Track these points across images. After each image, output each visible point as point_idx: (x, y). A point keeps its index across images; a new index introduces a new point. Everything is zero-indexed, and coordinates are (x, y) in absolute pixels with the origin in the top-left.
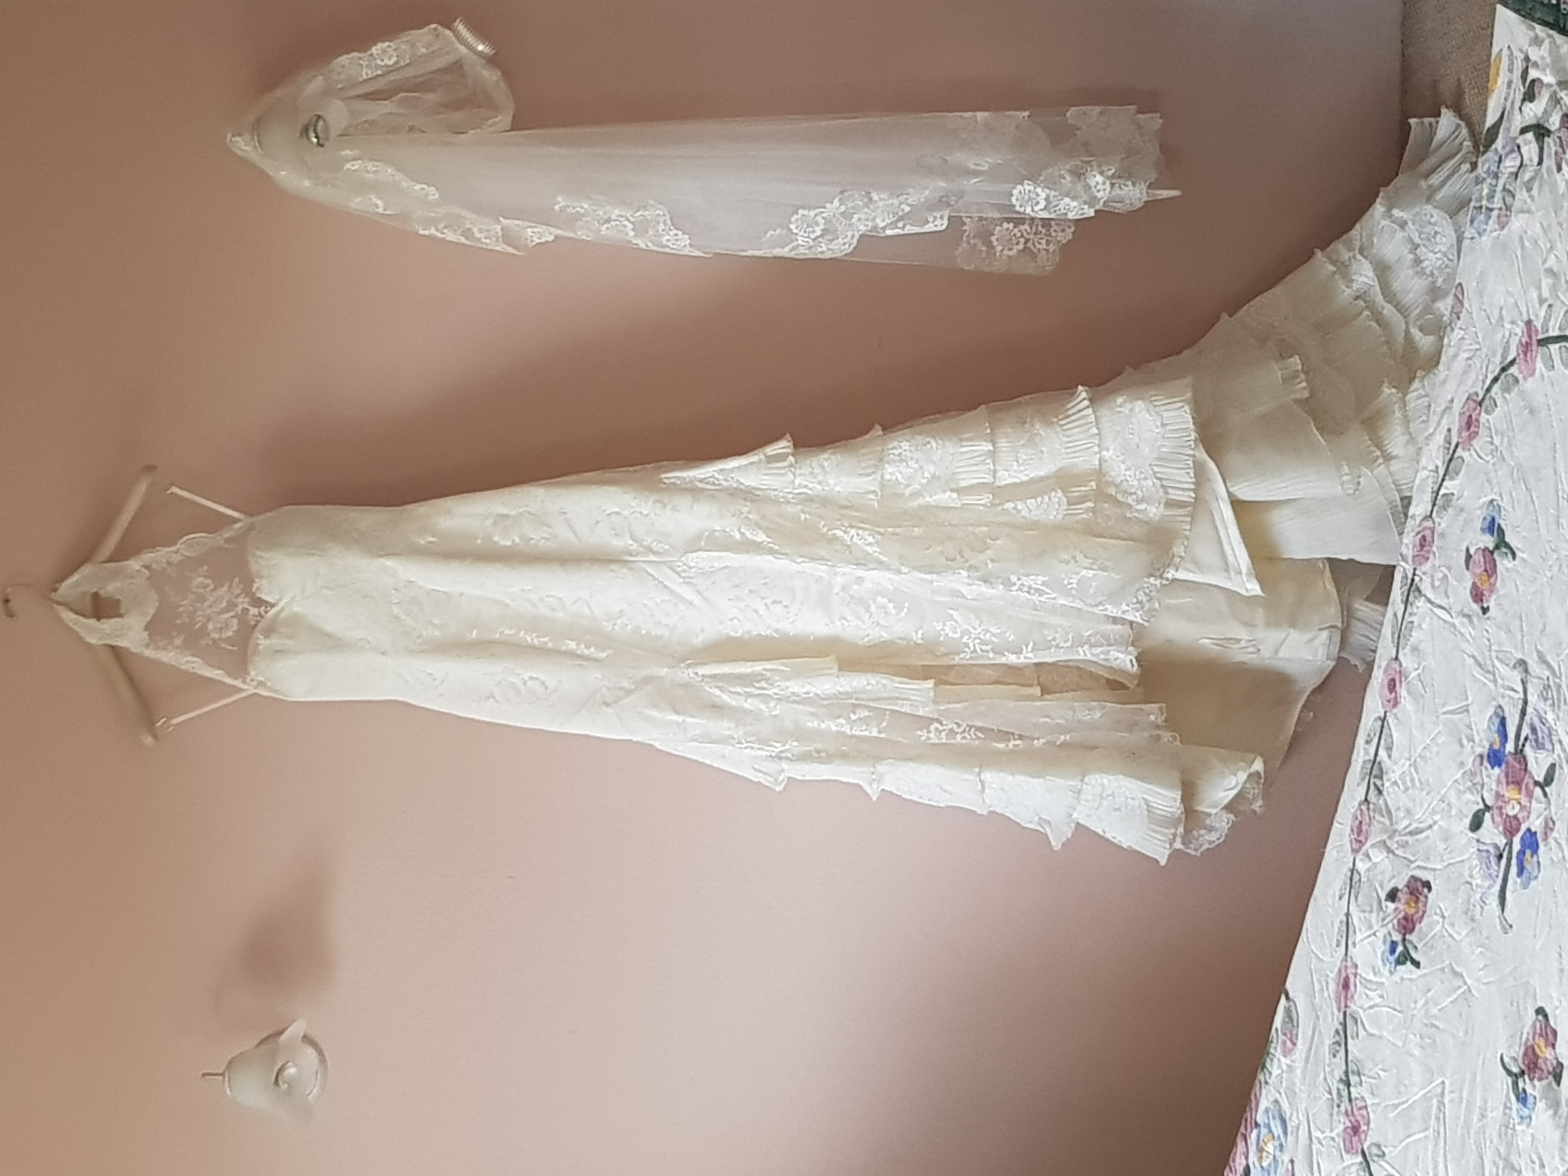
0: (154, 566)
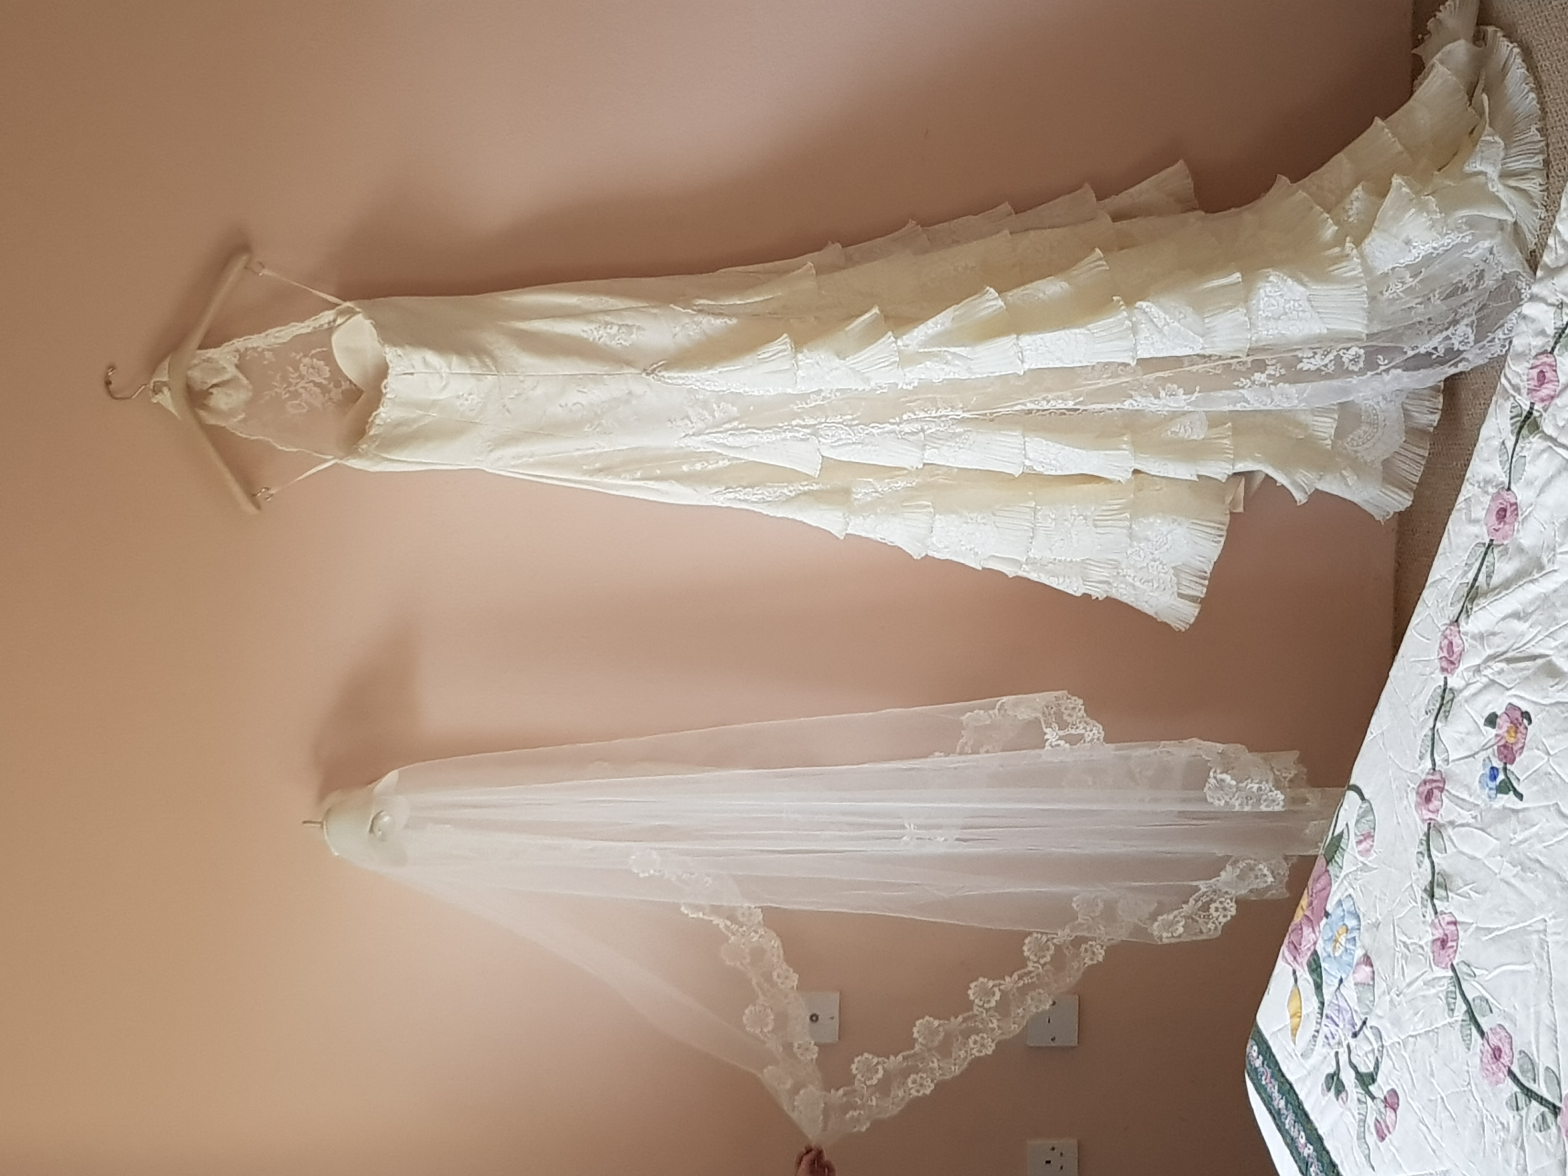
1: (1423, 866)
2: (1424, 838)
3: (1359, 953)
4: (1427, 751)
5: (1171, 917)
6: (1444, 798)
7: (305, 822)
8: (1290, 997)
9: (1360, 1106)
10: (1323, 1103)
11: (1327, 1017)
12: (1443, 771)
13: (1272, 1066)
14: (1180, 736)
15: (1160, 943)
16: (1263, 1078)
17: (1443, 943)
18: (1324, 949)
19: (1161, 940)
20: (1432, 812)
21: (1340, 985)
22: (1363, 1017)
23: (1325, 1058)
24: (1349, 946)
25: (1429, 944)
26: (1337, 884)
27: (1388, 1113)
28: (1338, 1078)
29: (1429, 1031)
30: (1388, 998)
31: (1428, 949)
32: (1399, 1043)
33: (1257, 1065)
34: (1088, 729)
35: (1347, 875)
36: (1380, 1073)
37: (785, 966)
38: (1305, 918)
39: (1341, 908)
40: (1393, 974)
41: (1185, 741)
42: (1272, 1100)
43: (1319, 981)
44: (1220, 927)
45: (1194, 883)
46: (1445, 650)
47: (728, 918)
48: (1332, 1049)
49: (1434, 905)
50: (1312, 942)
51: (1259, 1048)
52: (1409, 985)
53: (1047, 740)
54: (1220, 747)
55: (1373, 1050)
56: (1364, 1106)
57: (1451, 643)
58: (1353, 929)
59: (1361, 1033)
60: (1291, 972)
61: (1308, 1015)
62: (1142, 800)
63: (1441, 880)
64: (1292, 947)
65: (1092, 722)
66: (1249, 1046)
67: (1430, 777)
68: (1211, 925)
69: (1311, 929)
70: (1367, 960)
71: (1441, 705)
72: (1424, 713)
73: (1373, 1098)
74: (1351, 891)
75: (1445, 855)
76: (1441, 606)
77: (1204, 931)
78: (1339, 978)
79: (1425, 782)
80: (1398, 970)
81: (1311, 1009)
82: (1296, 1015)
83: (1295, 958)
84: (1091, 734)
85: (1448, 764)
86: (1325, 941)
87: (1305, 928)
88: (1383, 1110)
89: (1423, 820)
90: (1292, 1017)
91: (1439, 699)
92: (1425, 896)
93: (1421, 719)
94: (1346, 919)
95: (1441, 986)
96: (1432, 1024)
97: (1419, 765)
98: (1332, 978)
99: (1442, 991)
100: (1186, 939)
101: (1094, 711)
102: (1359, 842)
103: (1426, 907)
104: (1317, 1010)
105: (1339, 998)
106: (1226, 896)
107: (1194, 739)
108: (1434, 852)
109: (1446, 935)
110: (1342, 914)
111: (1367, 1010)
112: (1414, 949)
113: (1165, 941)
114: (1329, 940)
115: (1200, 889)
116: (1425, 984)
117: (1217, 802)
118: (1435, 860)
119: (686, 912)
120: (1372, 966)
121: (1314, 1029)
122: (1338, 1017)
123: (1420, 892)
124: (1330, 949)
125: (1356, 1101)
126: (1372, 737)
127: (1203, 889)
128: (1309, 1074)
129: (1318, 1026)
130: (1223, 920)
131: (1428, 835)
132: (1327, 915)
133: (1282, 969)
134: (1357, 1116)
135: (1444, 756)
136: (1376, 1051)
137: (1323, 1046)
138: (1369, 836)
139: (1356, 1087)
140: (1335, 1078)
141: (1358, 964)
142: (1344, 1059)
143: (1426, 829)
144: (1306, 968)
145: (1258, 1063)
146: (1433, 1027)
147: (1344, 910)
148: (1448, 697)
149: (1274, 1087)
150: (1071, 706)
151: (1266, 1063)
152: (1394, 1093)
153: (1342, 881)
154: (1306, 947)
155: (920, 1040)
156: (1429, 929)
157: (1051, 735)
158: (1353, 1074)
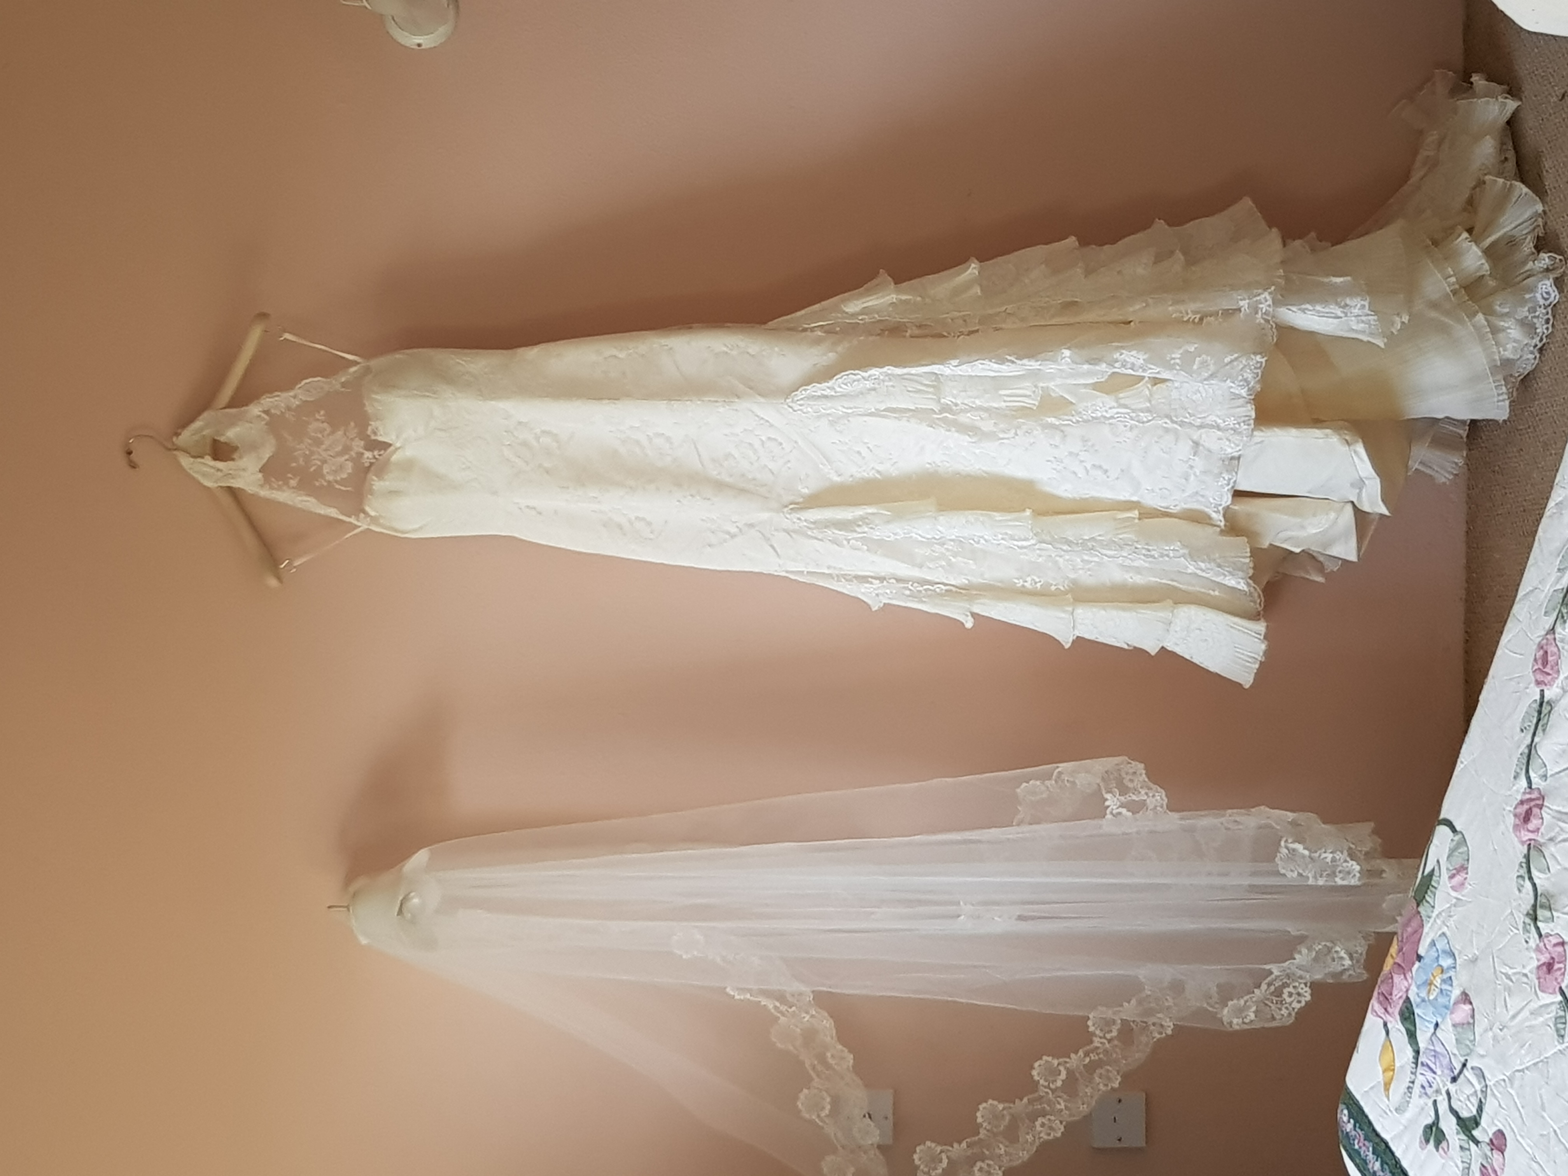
0: (273, 411)
1: (1524, 891)
2: (1524, 860)
3: (1456, 993)
4: (1521, 769)
5: (1242, 1002)
6: (1544, 815)
7: (329, 907)
8: (1381, 1052)
9: (1462, 1154)
10: (1423, 1157)
11: (1422, 1064)
12: (1541, 788)
13: (1366, 1128)
14: (1247, 805)
15: (1231, 1029)
16: (1356, 1142)
17: (1549, 966)
18: (1418, 994)
19: (1231, 1026)
20: (1532, 832)
21: (1435, 1029)
22: (1462, 1060)
23: (1423, 1109)
24: (1445, 987)
25: (1535, 971)
26: (1429, 925)
27: (1495, 1155)
28: (1438, 1128)
29: (1538, 1063)
30: (1490, 1034)
31: (1533, 977)
32: (1504, 1080)
33: (1348, 1130)
34: (1151, 795)
35: (1440, 913)
36: (1484, 1115)
37: (840, 1047)
38: (1396, 966)
39: (1434, 949)
40: (1495, 1009)
41: (1253, 810)
42: (1366, 1164)
43: (1413, 1029)
44: (1293, 1014)
45: (1267, 967)
46: (1540, 662)
47: (778, 1000)
48: (1429, 1097)
49: (1537, 928)
50: (1405, 990)
51: (1349, 1112)
52: (1514, 1017)
53: (1108, 807)
54: (1291, 816)
55: (1476, 1092)
56: (1468, 1152)
57: (1546, 652)
58: (1449, 968)
59: (1462, 1076)
60: (1382, 1025)
61: (1402, 1067)
62: (1209, 874)
63: (1544, 900)
64: (1382, 998)
65: (1155, 787)
66: (1339, 1111)
67: (1528, 796)
68: (1284, 1012)
69: (1402, 977)
70: (1466, 998)
71: (1539, 720)
72: (1518, 730)
73: (1477, 1142)
74: (1445, 929)
75: (1549, 875)
76: (1534, 618)
77: (1278, 1017)
78: (1435, 1022)
79: (1522, 802)
80: (1500, 1004)
81: (1406, 1059)
82: (1390, 1069)
83: (1386, 1009)
84: (1154, 800)
85: (1546, 780)
86: (1418, 987)
87: (1395, 977)
88: (1489, 1154)
89: (1523, 843)
90: (1384, 1071)
91: (1536, 714)
92: (1528, 920)
93: (1516, 738)
94: (1440, 959)
95: (1549, 1014)
96: (1540, 1054)
97: (1514, 785)
98: (1427, 1024)
99: (1551, 1018)
100: (1257, 1026)
101: (1156, 776)
102: (1452, 877)
103: (1528, 932)
104: (1412, 1060)
105: (1435, 1042)
106: (1300, 981)
107: (1262, 807)
108: (1535, 873)
109: (1553, 958)
110: (1436, 955)
111: (1468, 1051)
112: (1517, 980)
113: (1237, 1028)
114: (1424, 983)
115: (1272, 973)
116: (1532, 1013)
117: (1289, 875)
118: (1537, 881)
119: (732, 993)
120: (1471, 1003)
121: (1408, 1080)
122: (1435, 1064)
123: (1522, 918)
124: (1423, 994)
125: (1458, 1148)
126: (1462, 766)
127: (1276, 973)
128: (1406, 1127)
129: (1413, 1077)
130: (1297, 1006)
131: (1527, 857)
132: (1419, 958)
133: (1372, 1024)
134: (1460, 1165)
135: (1541, 772)
136: (1479, 1093)
137: (1420, 1097)
138: (1463, 868)
139: (1458, 1133)
140: (1434, 1129)
141: (1455, 1004)
142: (1443, 1107)
143: (1525, 851)
144: (1398, 1017)
145: (1349, 1127)
146: (1542, 1058)
147: (1437, 950)
148: (1545, 710)
149: (1368, 1148)
150: (1131, 771)
151: (1358, 1125)
152: (1500, 1134)
153: (1435, 921)
154: (1398, 996)
155: (985, 1124)
156: (1533, 955)
157: (1112, 801)
158: (1454, 1120)
